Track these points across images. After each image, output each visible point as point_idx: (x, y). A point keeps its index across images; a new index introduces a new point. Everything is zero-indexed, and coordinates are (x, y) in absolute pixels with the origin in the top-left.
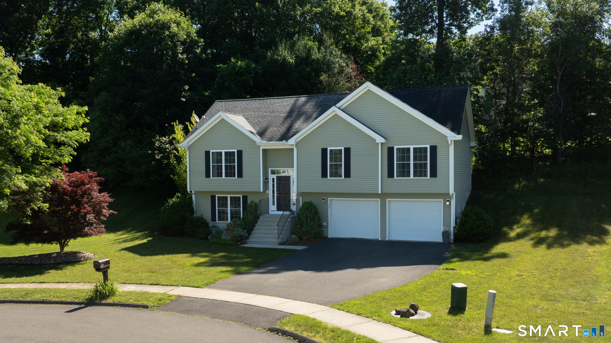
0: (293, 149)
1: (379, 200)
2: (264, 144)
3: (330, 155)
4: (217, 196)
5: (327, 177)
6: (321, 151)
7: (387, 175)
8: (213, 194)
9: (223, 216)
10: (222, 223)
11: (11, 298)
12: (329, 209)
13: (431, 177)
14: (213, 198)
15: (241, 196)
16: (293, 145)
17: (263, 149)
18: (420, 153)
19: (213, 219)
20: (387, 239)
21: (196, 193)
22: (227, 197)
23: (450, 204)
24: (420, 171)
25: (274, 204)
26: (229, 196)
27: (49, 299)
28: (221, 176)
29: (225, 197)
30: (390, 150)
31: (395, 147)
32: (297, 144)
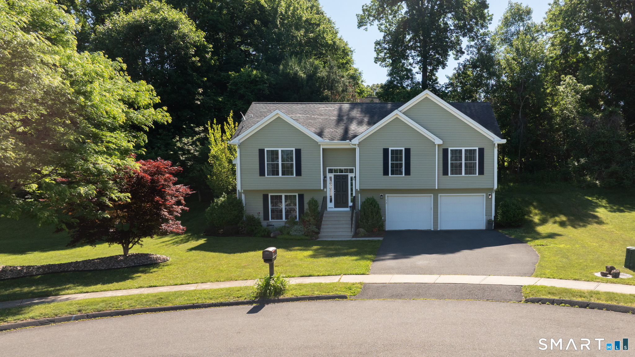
0: (355, 149)
1: (432, 195)
2: (325, 143)
3: (391, 154)
4: (270, 195)
5: (388, 175)
6: (382, 151)
7: (442, 173)
8: (266, 193)
9: (277, 214)
10: (275, 222)
11: (142, 306)
12: (386, 205)
13: (479, 174)
14: (265, 197)
15: (297, 194)
16: (355, 145)
17: (323, 149)
18: (470, 154)
19: (266, 217)
20: (439, 229)
21: (246, 192)
22: (281, 196)
23: (492, 197)
24: (470, 170)
25: (331, 201)
26: (283, 195)
27: (200, 302)
28: (278, 174)
29: (279, 196)
30: (445, 151)
31: (450, 149)
32: (360, 144)
